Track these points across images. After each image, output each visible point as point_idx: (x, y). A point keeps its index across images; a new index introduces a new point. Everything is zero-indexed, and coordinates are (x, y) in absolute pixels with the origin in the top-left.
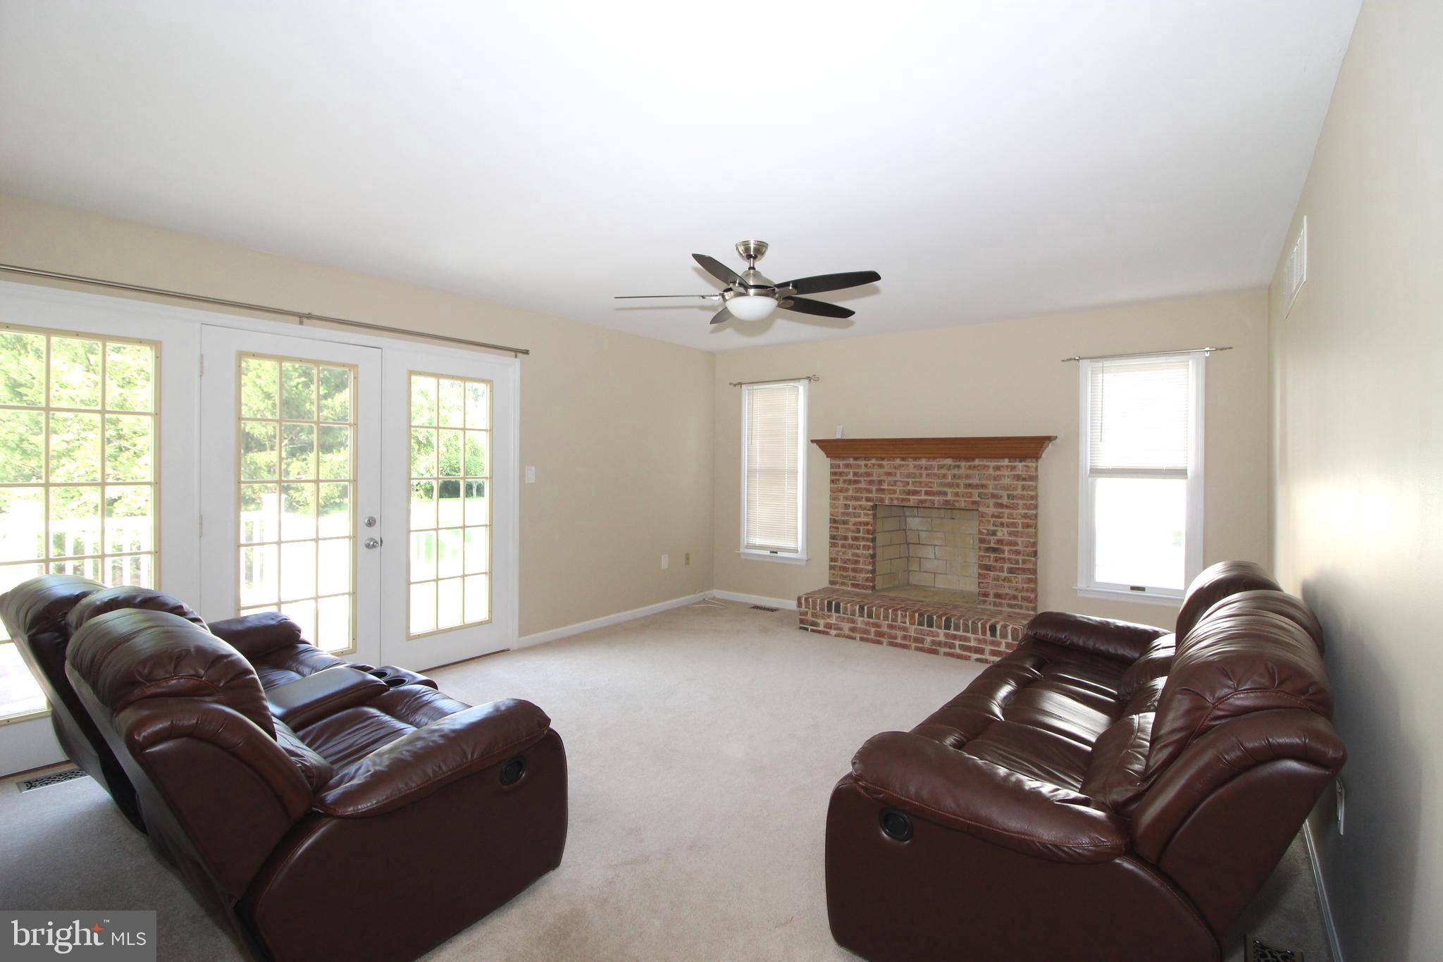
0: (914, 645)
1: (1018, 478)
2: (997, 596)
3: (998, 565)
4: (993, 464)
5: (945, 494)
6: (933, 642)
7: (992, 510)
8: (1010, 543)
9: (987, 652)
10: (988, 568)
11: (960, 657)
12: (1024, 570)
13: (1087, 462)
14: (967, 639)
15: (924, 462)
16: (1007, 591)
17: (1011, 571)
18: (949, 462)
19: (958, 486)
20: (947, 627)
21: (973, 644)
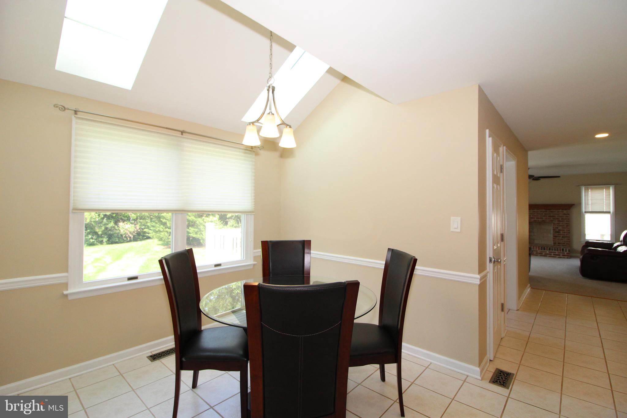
0: (539, 255)
1: (565, 214)
2: (559, 243)
3: (559, 236)
4: (557, 211)
5: (543, 218)
6: (545, 254)
7: (557, 222)
8: (562, 230)
9: (561, 255)
10: (556, 236)
11: (553, 257)
12: (566, 237)
13: (584, 210)
14: (555, 253)
15: (535, 210)
16: (562, 242)
17: (563, 237)
18: (544, 210)
19: (546, 216)
20: (550, 249)
21: (557, 254)
